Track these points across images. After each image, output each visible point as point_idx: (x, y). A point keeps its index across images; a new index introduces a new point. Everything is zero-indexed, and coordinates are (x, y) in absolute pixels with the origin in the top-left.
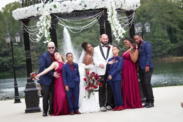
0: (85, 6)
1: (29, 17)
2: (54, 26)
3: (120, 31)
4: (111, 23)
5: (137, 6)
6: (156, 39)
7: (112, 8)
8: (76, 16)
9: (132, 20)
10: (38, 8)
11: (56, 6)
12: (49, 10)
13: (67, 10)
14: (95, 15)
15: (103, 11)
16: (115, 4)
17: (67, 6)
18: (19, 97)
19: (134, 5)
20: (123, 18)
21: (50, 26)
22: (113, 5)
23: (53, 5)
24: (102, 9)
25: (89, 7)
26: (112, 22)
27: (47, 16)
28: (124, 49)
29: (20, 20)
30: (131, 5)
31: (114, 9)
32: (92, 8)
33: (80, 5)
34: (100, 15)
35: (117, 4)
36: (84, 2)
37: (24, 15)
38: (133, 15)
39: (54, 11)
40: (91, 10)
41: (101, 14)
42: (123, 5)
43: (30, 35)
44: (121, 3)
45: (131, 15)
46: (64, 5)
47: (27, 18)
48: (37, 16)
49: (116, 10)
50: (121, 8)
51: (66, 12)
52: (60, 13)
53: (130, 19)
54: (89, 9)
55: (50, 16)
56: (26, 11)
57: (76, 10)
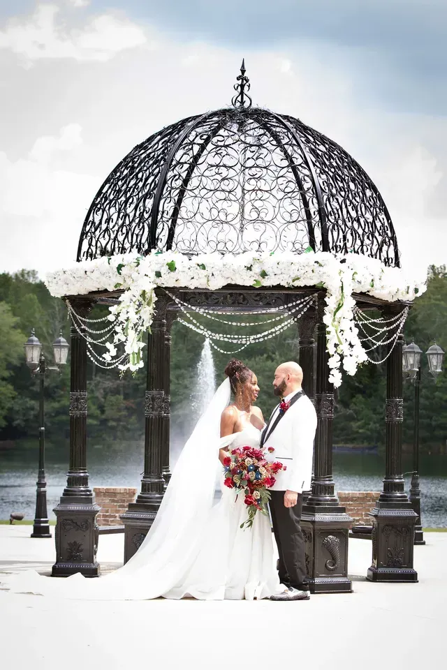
0: (264, 274)
1: (93, 292)
2: (162, 325)
5: (416, 291)
6: (437, 393)
7: (342, 287)
8: (233, 303)
9: (399, 331)
10: (120, 267)
11: (176, 266)
12: (152, 275)
13: (208, 281)
14: (290, 305)
15: (316, 295)
16: (354, 279)
17: (209, 271)
18: (46, 522)
19: (408, 287)
20: (371, 324)
21: (148, 322)
22: (348, 280)
23: (166, 262)
24: (313, 289)
25: (273, 277)
27: (143, 294)
28: (351, 411)
29: (65, 298)
30: (399, 287)
31: (348, 292)
32: (284, 283)
33: (249, 269)
34: (305, 306)
35: (358, 277)
36: (261, 262)
37: (78, 284)
38: (401, 317)
39: (168, 281)
40: (279, 287)
41: (308, 303)
42: (376, 283)
43: (89, 346)
44: (372, 278)
45: (396, 317)
46: (198, 265)
47: (86, 293)
48: (115, 289)
49: (354, 295)
50: (368, 291)
51: (204, 287)
52: (186, 288)
53: (392, 327)
54: (275, 284)
55: (154, 295)
56: (86, 272)
57: (233, 283)
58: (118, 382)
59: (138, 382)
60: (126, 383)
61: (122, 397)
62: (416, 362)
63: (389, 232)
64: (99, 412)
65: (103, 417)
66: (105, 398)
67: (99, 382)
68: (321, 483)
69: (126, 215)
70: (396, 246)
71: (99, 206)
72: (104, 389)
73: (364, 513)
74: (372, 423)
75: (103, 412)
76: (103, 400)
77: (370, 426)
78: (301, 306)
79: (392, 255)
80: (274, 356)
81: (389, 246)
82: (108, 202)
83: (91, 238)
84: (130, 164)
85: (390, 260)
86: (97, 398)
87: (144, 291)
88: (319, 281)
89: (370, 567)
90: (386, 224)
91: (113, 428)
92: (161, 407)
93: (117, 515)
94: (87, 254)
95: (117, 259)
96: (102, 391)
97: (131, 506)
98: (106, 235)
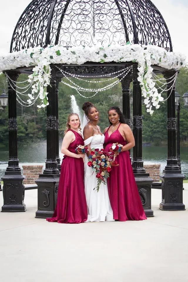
0: (105, 56)
1: (19, 67)
2: (54, 83)
3: (156, 99)
4: (142, 86)
5: (182, 64)
7: (146, 62)
8: (89, 73)
9: (173, 84)
10: (32, 54)
11: (61, 53)
12: (49, 58)
13: (77, 60)
15: (132, 66)
16: (151, 57)
17: (77, 54)
19: (178, 62)
20: (160, 81)
21: (48, 83)
22: (148, 58)
23: (55, 51)
24: (131, 63)
25: (110, 57)
26: (145, 84)
27: (45, 67)
29: (4, 72)
30: (173, 61)
31: (149, 64)
32: (115, 61)
33: (98, 53)
34: (127, 72)
35: (153, 57)
36: (104, 50)
37: (11, 64)
38: (174, 77)
39: (57, 60)
40: (113, 62)
41: (128, 70)
42: (162, 59)
43: (18, 95)
44: (160, 57)
45: (172, 77)
46: (72, 52)
47: (15, 68)
48: (30, 66)
49: (152, 66)
50: (158, 64)
51: (75, 63)
52: (66, 64)
53: (170, 82)
54: (111, 61)
55: (50, 68)
56: (15, 58)
57: (90, 61)
58: (33, 116)
59: (42, 116)
60: (37, 117)
61: (35, 123)
62: (178, 101)
63: (167, 35)
64: (25, 130)
65: (27, 132)
66: (27, 124)
67: (25, 117)
68: (137, 161)
69: (34, 29)
70: (170, 42)
71: (20, 25)
72: (27, 120)
73: (152, 175)
74: (148, 132)
75: (27, 130)
76: (26, 125)
77: (147, 134)
78: (124, 72)
79: (169, 46)
80: (103, 103)
81: (167, 42)
82: (25, 22)
83: (17, 41)
84: (36, 3)
85: (168, 49)
86: (24, 124)
87: (45, 66)
88: (133, 59)
89: (161, 203)
90: (165, 30)
91: (31, 137)
92: (54, 125)
93: (34, 178)
94: (15, 49)
95: (31, 50)
96: (26, 121)
97: (41, 176)
98: (25, 39)
